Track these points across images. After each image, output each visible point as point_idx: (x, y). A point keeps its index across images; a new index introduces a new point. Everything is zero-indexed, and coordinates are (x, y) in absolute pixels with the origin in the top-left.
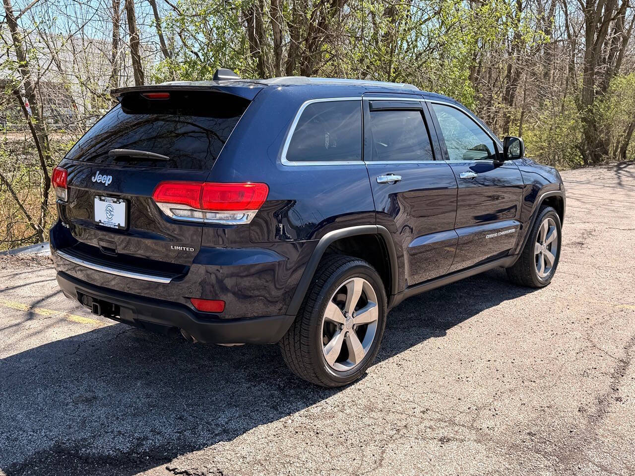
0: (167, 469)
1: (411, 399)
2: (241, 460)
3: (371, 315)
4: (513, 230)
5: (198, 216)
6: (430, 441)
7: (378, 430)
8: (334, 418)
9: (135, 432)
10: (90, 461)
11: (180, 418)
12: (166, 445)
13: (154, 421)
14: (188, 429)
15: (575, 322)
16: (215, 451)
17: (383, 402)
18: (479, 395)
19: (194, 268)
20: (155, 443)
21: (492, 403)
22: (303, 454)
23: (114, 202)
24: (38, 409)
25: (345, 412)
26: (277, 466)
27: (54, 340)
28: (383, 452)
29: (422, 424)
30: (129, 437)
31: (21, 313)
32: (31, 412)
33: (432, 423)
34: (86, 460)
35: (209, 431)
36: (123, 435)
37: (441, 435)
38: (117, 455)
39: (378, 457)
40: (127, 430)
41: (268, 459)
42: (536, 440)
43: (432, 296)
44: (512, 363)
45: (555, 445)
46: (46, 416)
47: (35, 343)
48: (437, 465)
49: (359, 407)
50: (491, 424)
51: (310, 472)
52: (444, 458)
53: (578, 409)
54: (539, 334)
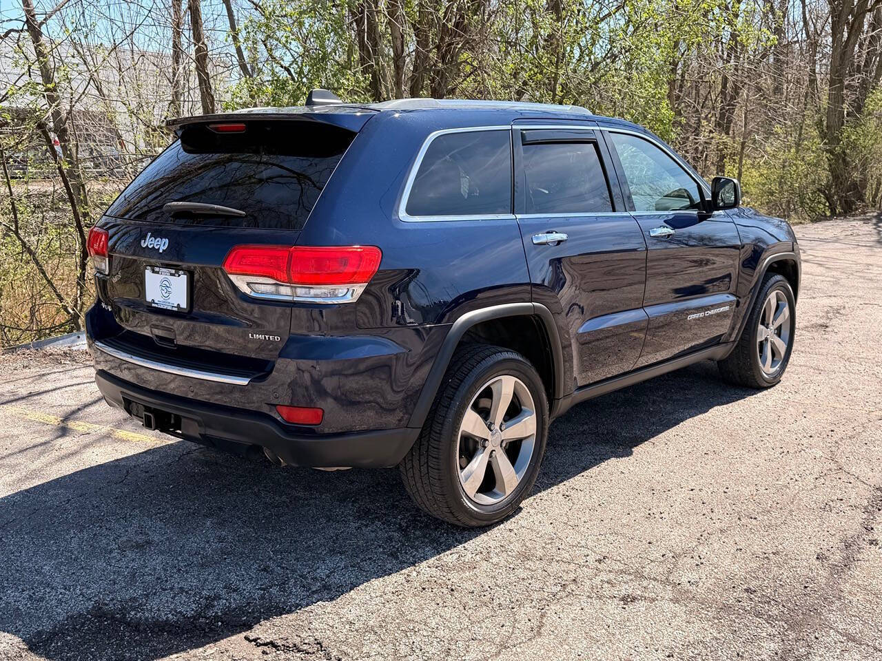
0: (247, 638)
1: (583, 543)
2: (347, 627)
3: (527, 426)
4: (727, 308)
5: (285, 292)
6: (609, 601)
7: (537, 585)
8: (475, 570)
9: (203, 589)
10: (141, 628)
11: (265, 570)
12: (245, 606)
13: (229, 573)
14: (275, 585)
15: (813, 435)
16: (311, 614)
17: (544, 547)
18: (677, 538)
19: (280, 363)
20: (230, 603)
21: (696, 548)
22: (432, 618)
23: (172, 275)
24: (71, 558)
25: (491, 560)
26: (396, 634)
27: (94, 464)
28: (542, 616)
29: (597, 577)
30: (195, 595)
31: (49, 427)
32: (62, 562)
33: (612, 576)
34: (136, 628)
35: (304, 587)
36: (187, 592)
37: (623, 592)
38: (178, 620)
39: (535, 623)
40: (192, 586)
41: (383, 625)
42: (757, 599)
43: (614, 401)
44: (725, 492)
45: (783, 606)
46: (82, 568)
47: (68, 468)
48: (617, 633)
49: (510, 553)
50: (694, 576)
51: (442, 642)
52: (628, 624)
53: (815, 557)
54: (762, 452)
